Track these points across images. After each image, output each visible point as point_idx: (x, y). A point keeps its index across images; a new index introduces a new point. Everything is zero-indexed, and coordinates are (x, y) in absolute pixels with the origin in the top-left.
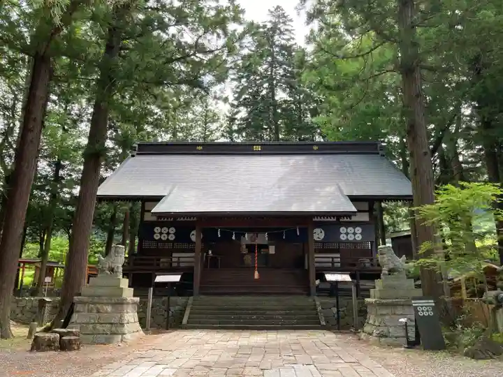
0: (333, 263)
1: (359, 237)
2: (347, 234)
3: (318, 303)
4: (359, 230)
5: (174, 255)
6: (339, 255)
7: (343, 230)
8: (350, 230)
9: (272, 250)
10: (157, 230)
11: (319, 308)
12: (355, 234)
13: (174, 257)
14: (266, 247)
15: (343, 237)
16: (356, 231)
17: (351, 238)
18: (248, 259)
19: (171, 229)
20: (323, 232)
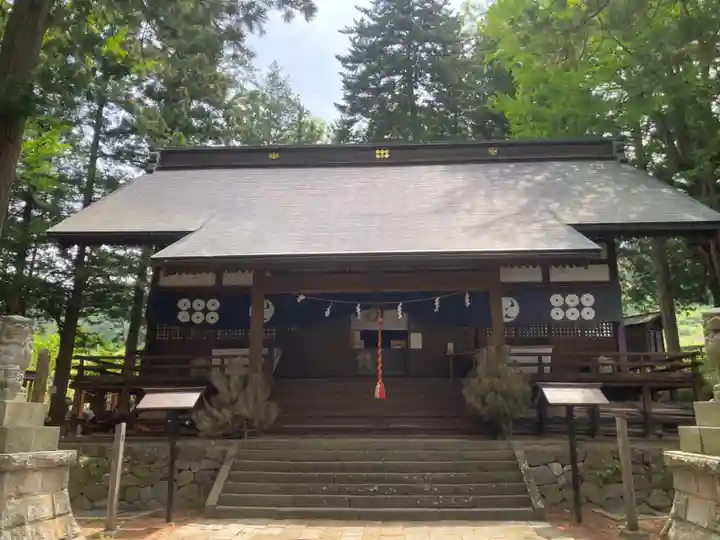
0: (540, 365)
1: (589, 314)
2: (565, 307)
3: (519, 453)
4: (588, 299)
5: (215, 352)
6: (550, 350)
7: (556, 299)
8: (572, 299)
9: (416, 341)
10: (184, 304)
11: (524, 466)
12: (580, 307)
13: (216, 357)
14: (404, 336)
15: (557, 315)
16: (584, 303)
17: (573, 315)
18: (365, 359)
19: (211, 301)
20: (516, 304)
